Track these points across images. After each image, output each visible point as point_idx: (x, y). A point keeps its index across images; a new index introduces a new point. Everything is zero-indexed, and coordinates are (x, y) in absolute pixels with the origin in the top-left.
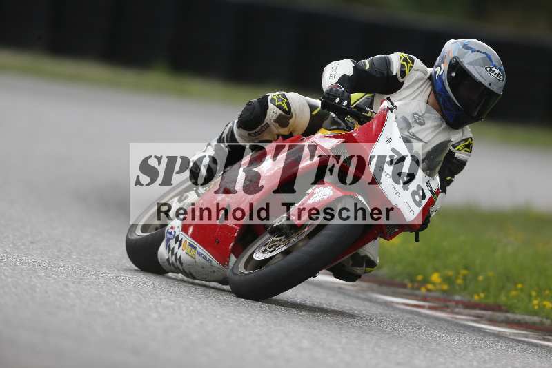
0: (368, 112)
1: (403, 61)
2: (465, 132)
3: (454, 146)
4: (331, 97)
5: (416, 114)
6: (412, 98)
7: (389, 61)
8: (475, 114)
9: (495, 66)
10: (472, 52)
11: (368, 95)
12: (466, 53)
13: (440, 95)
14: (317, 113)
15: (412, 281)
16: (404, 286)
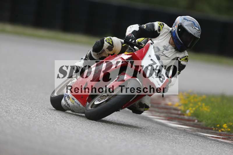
0: (142, 45)
1: (160, 25)
2: (185, 53)
3: (180, 59)
4: (128, 39)
5: (165, 46)
6: (163, 40)
7: (154, 25)
8: (189, 46)
9: (196, 26)
10: (187, 21)
11: (146, 39)
12: (185, 21)
13: (175, 38)
14: (124, 46)
15: (215, 127)
16: (212, 129)
